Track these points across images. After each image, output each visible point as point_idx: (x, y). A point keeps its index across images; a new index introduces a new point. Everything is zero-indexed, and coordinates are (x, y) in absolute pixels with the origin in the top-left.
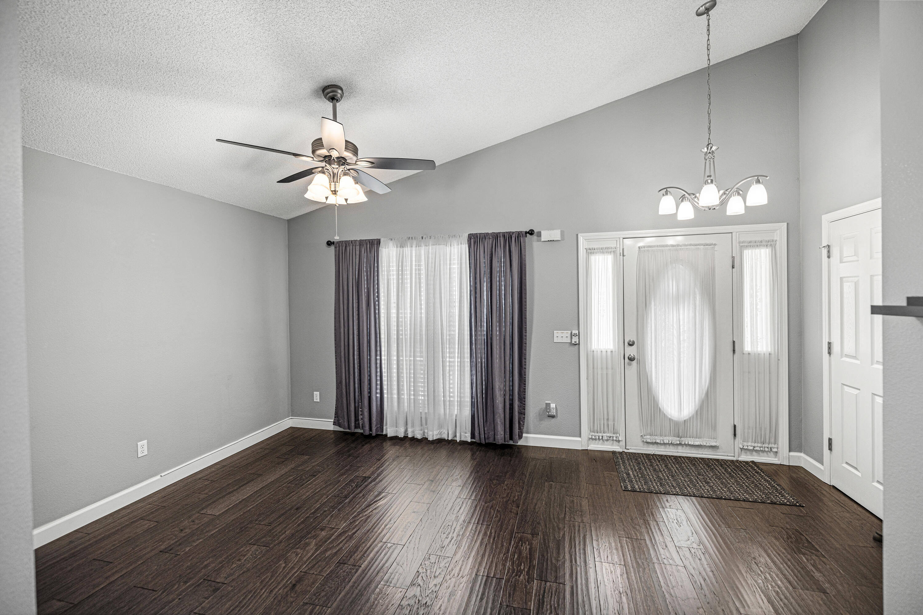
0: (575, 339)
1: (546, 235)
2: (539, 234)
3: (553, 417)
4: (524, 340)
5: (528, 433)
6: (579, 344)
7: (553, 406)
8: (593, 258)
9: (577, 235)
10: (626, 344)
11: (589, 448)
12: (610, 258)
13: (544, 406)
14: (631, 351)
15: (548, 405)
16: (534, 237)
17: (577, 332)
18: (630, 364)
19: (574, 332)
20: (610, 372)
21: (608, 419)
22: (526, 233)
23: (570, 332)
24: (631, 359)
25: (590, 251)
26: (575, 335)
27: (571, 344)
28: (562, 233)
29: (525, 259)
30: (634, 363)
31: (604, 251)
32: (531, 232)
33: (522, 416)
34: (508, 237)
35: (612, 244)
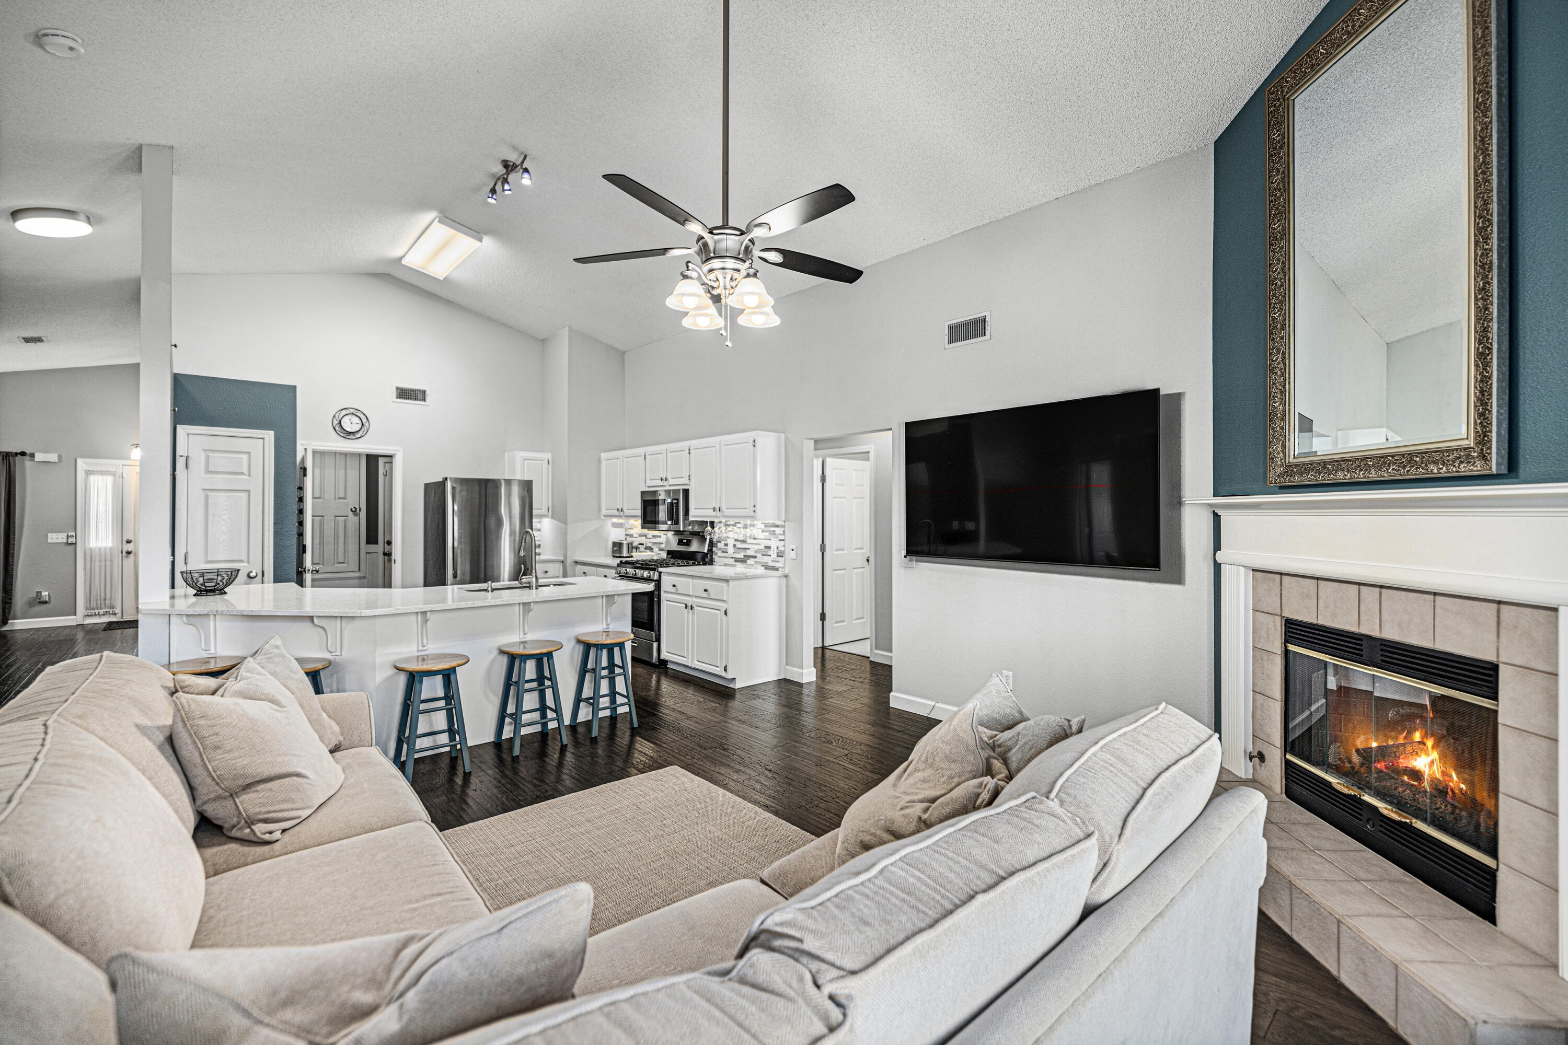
0: (71, 540)
1: (39, 457)
2: (32, 455)
3: (45, 602)
4: (12, 542)
5: (14, 619)
6: (76, 543)
7: (45, 593)
8: (92, 478)
9: (76, 460)
10: (124, 542)
11: (85, 623)
12: (110, 479)
13: (35, 595)
14: (129, 547)
15: (39, 593)
16: (27, 457)
17: (74, 534)
18: (127, 557)
19: (70, 534)
20: (108, 563)
21: (105, 599)
22: (16, 454)
23: (66, 535)
24: (129, 553)
25: (89, 473)
26: (72, 536)
27: (67, 544)
28: (60, 457)
29: (15, 476)
30: (131, 556)
31: (101, 473)
32: (23, 454)
33: (7, 606)
35: (112, 469)
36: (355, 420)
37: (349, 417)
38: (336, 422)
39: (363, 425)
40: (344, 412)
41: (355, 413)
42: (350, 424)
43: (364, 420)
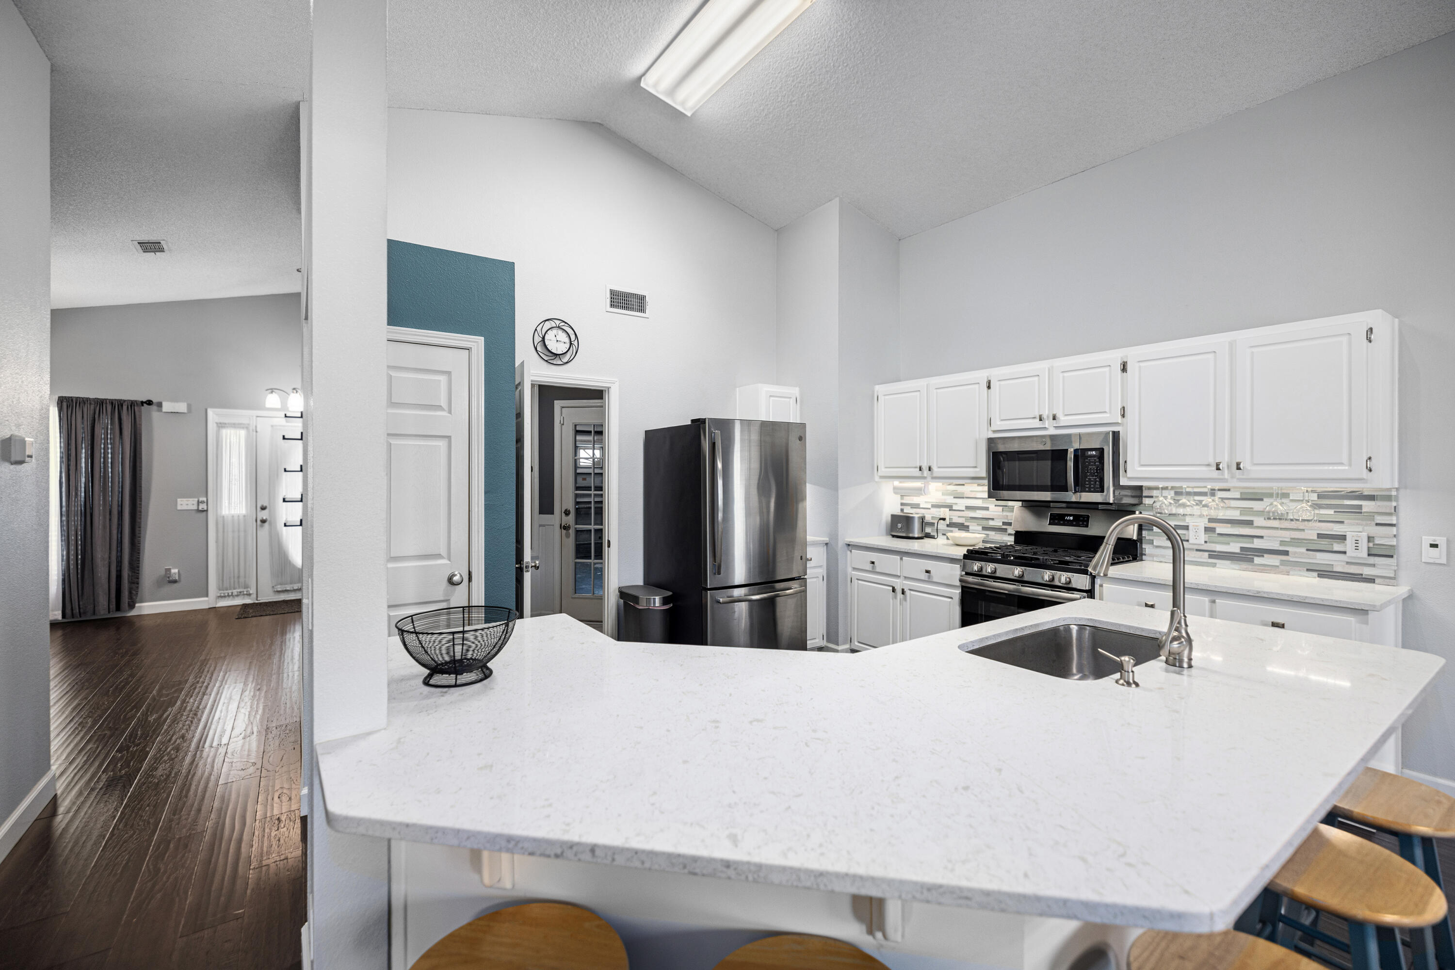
0: (202, 507)
1: (167, 407)
2: (160, 405)
3: (175, 582)
4: (138, 509)
5: (142, 602)
6: (207, 511)
7: (175, 571)
8: (225, 432)
9: (206, 410)
10: (259, 509)
11: (218, 605)
12: (243, 433)
13: (163, 572)
14: (264, 515)
15: (168, 570)
16: (154, 407)
17: (205, 499)
18: (261, 526)
19: (201, 499)
20: (242, 534)
21: (239, 577)
22: (142, 403)
23: (196, 499)
24: (263, 521)
25: (221, 426)
26: (203, 502)
27: (198, 511)
28: (189, 407)
29: (141, 430)
30: (266, 525)
31: (235, 426)
32: (149, 403)
33: (134, 586)
34: (117, 405)
35: (245, 421)
36: (562, 337)
37: (555, 331)
38: (538, 339)
39: (571, 344)
40: (548, 325)
41: (562, 326)
42: (557, 342)
43: (573, 337)
